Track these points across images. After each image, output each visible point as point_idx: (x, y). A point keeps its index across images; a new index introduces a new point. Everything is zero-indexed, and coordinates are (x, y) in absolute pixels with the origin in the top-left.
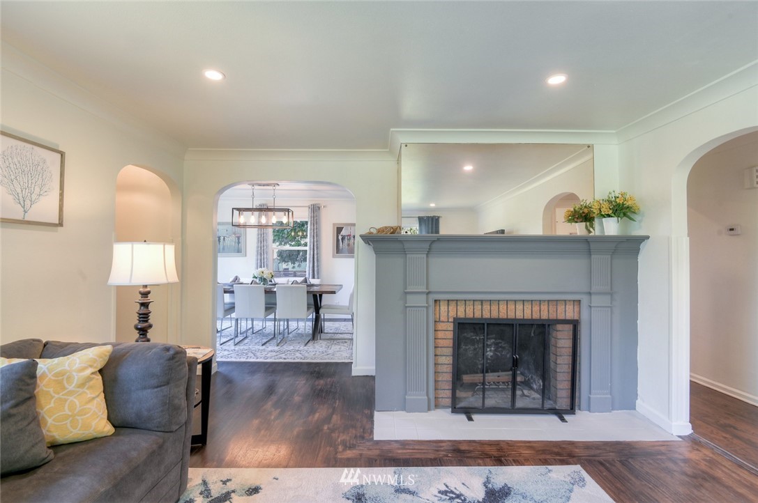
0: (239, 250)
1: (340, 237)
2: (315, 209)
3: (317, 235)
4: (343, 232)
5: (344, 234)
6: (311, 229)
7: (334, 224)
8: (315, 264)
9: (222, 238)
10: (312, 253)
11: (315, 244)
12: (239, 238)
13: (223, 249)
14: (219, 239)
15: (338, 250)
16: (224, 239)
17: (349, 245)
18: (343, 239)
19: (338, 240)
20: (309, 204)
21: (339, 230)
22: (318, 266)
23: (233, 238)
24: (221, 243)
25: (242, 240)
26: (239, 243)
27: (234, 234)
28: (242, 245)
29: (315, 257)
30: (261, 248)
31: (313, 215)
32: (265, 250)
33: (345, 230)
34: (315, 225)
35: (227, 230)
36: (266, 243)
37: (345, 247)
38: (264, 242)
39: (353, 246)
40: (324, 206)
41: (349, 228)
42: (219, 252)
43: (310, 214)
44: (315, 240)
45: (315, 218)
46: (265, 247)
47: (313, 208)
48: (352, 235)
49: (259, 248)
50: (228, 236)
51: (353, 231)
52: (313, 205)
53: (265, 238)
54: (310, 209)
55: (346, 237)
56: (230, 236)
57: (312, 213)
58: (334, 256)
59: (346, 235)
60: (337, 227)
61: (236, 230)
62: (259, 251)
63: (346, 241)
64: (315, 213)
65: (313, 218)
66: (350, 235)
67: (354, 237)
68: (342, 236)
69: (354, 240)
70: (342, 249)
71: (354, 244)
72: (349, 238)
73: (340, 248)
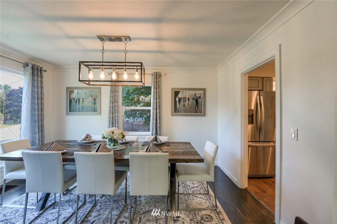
0: (95, 109)
1: (177, 99)
3: (158, 97)
4: (180, 95)
5: (180, 97)
6: (154, 92)
7: (172, 89)
8: (158, 122)
9: (81, 100)
10: (155, 112)
12: (95, 100)
13: (83, 108)
14: (79, 101)
16: (83, 100)
17: (184, 106)
18: (180, 101)
19: (175, 102)
20: (152, 72)
21: (176, 93)
23: (91, 100)
24: (81, 104)
25: (97, 101)
26: (95, 103)
27: (91, 96)
28: (97, 106)
29: (158, 115)
30: (113, 107)
31: (155, 81)
32: (116, 110)
33: (181, 93)
34: (158, 89)
35: (85, 94)
36: (117, 103)
37: (181, 107)
38: (115, 103)
39: (188, 106)
40: (164, 74)
41: (185, 92)
42: (79, 111)
43: (154, 81)
44: (157, 101)
45: (157, 84)
46: (116, 107)
47: (156, 76)
48: (187, 97)
49: (111, 108)
50: (86, 98)
51: (188, 94)
52: (156, 73)
53: (116, 99)
54: (153, 76)
55: (182, 99)
56: (88, 98)
57: (156, 79)
58: (172, 115)
59: (182, 98)
60: (175, 91)
61: (93, 93)
62: (111, 111)
63: (182, 103)
64: (158, 79)
65: (156, 83)
66: (185, 98)
67: (188, 99)
68: (178, 98)
69: (189, 102)
70: (179, 109)
71: (188, 105)
72: (184, 100)
73: (177, 108)
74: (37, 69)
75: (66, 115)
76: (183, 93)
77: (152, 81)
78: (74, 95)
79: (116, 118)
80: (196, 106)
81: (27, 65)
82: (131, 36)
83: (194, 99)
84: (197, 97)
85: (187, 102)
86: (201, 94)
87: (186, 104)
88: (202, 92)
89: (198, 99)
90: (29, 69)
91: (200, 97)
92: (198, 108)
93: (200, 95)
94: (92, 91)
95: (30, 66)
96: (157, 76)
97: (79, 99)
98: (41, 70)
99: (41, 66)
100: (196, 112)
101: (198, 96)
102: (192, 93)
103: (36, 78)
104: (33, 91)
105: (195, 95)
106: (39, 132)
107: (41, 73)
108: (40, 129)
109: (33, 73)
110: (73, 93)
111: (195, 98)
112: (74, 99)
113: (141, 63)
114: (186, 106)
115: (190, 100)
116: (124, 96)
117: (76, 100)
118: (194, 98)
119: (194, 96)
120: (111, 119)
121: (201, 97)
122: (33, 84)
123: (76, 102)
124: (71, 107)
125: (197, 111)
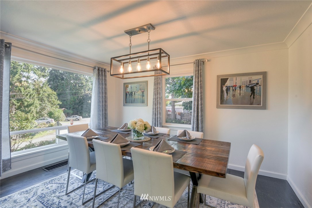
0: (143, 101)
1: (224, 89)
2: (200, 65)
3: (201, 87)
4: (228, 83)
5: (229, 85)
6: (195, 82)
7: (218, 76)
9: (133, 93)
10: (196, 103)
11: (199, 95)
12: (143, 92)
13: (134, 100)
14: (132, 94)
15: (222, 101)
16: (135, 93)
17: (234, 96)
18: (228, 89)
19: (222, 91)
20: (193, 60)
21: (223, 81)
22: (202, 116)
23: (140, 93)
24: (133, 96)
25: (145, 93)
26: (143, 96)
27: (141, 90)
28: (145, 98)
29: (200, 107)
30: (156, 99)
31: (197, 69)
32: (159, 101)
33: (229, 81)
34: (199, 78)
35: (136, 88)
36: (159, 95)
37: (230, 97)
38: (158, 95)
39: (239, 97)
40: (208, 61)
41: (234, 78)
42: (132, 103)
43: (195, 69)
44: (199, 91)
45: (199, 72)
46: (159, 99)
47: (197, 63)
48: (238, 85)
49: (155, 100)
50: (137, 91)
51: (238, 81)
52: (197, 61)
53: (158, 91)
54: (195, 64)
55: (231, 88)
56: (138, 91)
57: (197, 68)
58: (218, 107)
59: (231, 86)
60: (221, 79)
61: (142, 87)
62: (155, 102)
63: (231, 92)
64: (199, 67)
65: (197, 72)
66: (235, 86)
67: (240, 87)
68: (226, 87)
69: (240, 90)
70: (227, 100)
71: (240, 94)
72: (234, 89)
73: (224, 99)
74: (102, 71)
75: (124, 106)
76: (233, 81)
77: (194, 70)
78: (129, 90)
79: (158, 110)
80: (251, 96)
81: (95, 68)
82: (153, 23)
83: (248, 87)
84: (252, 84)
85: (238, 91)
86: (260, 80)
87: (236, 94)
88: (261, 77)
89: (255, 87)
90: (96, 71)
91: (258, 84)
92: (254, 98)
93: (258, 81)
94: (141, 85)
95: (97, 68)
96: (199, 63)
97: (132, 92)
98: (105, 71)
99: (105, 68)
100: (251, 104)
101: (256, 82)
102: (246, 79)
103: (101, 78)
104: (99, 88)
105: (250, 81)
106: (103, 119)
107: (105, 73)
108: (104, 117)
109: (99, 73)
110: (128, 87)
111: (250, 86)
112: (128, 93)
113: (160, 49)
114: (236, 95)
115: (243, 89)
116: (177, 88)
117: (130, 94)
118: (248, 85)
119: (248, 83)
120: (154, 110)
121: (260, 84)
122: (99, 82)
123: (130, 95)
124: (126, 99)
125: (253, 102)
